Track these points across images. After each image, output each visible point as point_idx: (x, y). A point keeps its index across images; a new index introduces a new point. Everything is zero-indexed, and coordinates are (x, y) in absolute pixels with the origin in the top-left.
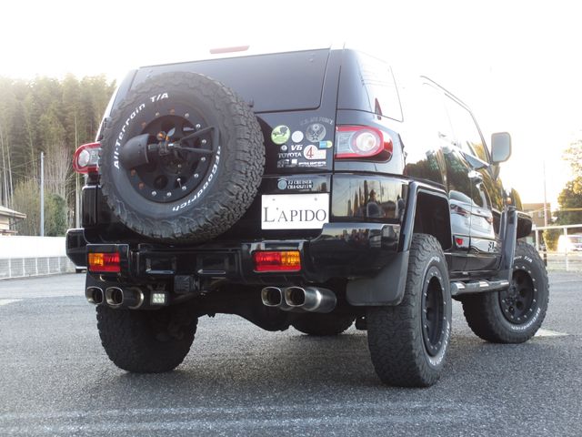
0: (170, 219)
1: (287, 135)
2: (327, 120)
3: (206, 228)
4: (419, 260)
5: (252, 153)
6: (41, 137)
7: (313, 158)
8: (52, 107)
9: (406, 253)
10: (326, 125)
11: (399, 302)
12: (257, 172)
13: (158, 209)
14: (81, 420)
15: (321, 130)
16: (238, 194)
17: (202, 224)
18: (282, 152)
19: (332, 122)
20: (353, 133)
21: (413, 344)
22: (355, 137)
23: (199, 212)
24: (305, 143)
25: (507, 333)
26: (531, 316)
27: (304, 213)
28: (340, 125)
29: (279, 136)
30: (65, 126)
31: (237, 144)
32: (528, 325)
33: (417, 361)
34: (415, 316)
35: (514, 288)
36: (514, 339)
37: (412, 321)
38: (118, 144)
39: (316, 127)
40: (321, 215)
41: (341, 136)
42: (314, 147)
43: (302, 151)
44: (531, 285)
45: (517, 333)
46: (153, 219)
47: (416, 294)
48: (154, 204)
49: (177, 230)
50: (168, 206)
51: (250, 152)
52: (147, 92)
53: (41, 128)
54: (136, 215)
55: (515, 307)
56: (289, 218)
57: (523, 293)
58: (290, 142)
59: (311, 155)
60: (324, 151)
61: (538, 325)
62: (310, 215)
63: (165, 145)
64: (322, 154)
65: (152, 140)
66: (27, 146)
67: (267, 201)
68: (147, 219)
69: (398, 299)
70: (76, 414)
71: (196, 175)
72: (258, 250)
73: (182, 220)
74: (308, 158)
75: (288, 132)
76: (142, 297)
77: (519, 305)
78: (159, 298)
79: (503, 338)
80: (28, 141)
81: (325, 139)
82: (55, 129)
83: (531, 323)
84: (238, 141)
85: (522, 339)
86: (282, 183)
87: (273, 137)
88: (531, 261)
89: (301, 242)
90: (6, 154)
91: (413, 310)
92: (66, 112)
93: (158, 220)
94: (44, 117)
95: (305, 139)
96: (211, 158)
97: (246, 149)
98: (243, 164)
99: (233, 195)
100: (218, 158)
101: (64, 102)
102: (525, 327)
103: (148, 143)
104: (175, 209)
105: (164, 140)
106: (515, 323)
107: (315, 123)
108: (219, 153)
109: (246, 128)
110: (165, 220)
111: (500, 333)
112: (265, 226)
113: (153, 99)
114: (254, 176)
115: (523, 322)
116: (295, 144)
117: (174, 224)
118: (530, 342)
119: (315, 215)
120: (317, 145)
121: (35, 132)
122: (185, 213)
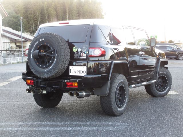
0: (44, 73)
1: (77, 50)
2: (87, 46)
3: (53, 76)
4: (115, 82)
5: (65, 56)
6: (49, 15)
7: (83, 56)
8: (52, 5)
9: (109, 81)
10: (87, 47)
11: (107, 95)
12: (67, 60)
13: (42, 70)
14: (20, 126)
15: (85, 48)
16: (61, 67)
17: (52, 75)
18: (75, 54)
19: (88, 46)
20: (93, 50)
21: (112, 106)
22: (94, 50)
23: (51, 72)
24: (81, 52)
25: (157, 94)
26: (165, 89)
27: (80, 71)
28: (91, 47)
29: (75, 50)
30: (56, 11)
31: (61, 54)
32: (164, 92)
33: (114, 110)
34: (113, 98)
35: (161, 81)
36: (160, 96)
37: (111, 100)
38: (32, 52)
39: (84, 47)
40: (84, 72)
41: (90, 50)
42: (83, 53)
43: (80, 54)
44: (166, 80)
45: (160, 94)
46: (40, 73)
47: (113, 92)
48: (41, 69)
49: (46, 76)
50: (44, 69)
51: (64, 56)
52: (39, 38)
53: (49, 12)
54: (36, 71)
55: (161, 87)
56: (76, 72)
57: (163, 82)
58: (77, 52)
59: (82, 55)
60: (86, 54)
61: (168, 91)
62: (82, 72)
63: (43, 53)
64: (85, 55)
65: (40, 52)
66: (45, 18)
67: (71, 67)
68: (39, 73)
69: (106, 94)
70: (20, 123)
71: (51, 62)
72: (67, 82)
73: (47, 73)
74: (82, 56)
75: (77, 48)
76: (41, 91)
77: (162, 86)
78: (44, 92)
79: (156, 96)
80: (46, 16)
81: (86, 51)
82: (53, 13)
83: (166, 91)
84: (61, 53)
85: (162, 96)
86: (74, 63)
87: (73, 50)
88: (166, 73)
89: (78, 80)
90: (39, 20)
91: (112, 96)
92: (57, 7)
93: (42, 73)
94: (50, 9)
95: (81, 51)
96: (54, 57)
97: (63, 55)
98: (62, 59)
99: (60, 67)
100: (56, 57)
101: (56, 4)
102: (163, 93)
103: (39, 53)
104: (46, 70)
105: (42, 52)
106: (160, 91)
107: (84, 46)
108: (56, 56)
109: (63, 49)
110: (43, 73)
111: (155, 94)
112: (70, 74)
113: (40, 40)
114: (66, 62)
115: (163, 91)
116: (79, 52)
117: (45, 74)
118: (166, 96)
119: (83, 72)
120: (84, 52)
121: (47, 13)
122: (48, 71)
